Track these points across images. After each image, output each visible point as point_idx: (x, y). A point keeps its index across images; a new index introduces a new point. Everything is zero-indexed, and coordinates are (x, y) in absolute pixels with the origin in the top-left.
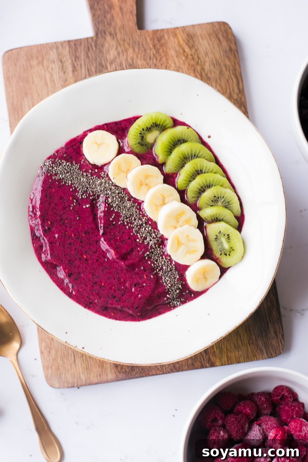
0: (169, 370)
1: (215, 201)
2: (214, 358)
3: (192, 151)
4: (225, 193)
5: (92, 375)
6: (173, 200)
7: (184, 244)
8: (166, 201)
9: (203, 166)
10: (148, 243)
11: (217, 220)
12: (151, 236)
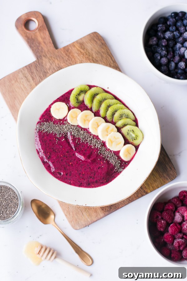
0: (127, 202)
1: (121, 117)
2: (147, 190)
3: (102, 98)
4: (124, 112)
5: (93, 217)
6: (102, 123)
7: (114, 141)
8: (99, 124)
9: (110, 103)
10: (98, 147)
11: (125, 125)
12: (98, 143)
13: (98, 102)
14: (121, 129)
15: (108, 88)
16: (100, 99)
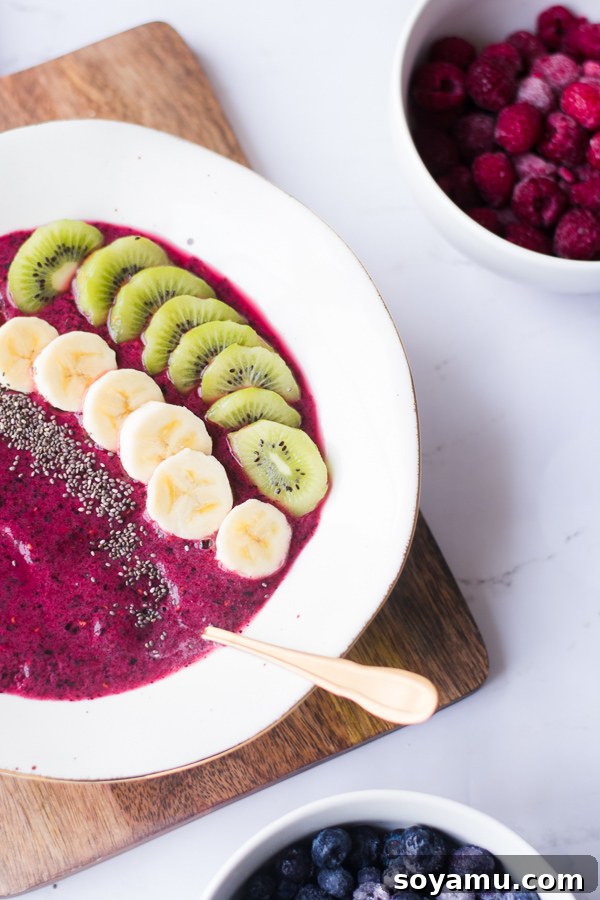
0: (247, 782)
1: (236, 380)
2: (342, 728)
3: (158, 285)
4: (254, 358)
5: (76, 842)
6: (147, 401)
7: (184, 493)
8: (132, 404)
9: (191, 312)
10: (106, 514)
11: (249, 420)
12: (110, 496)
13: (136, 305)
14: (230, 435)
15: (190, 242)
16: (148, 293)
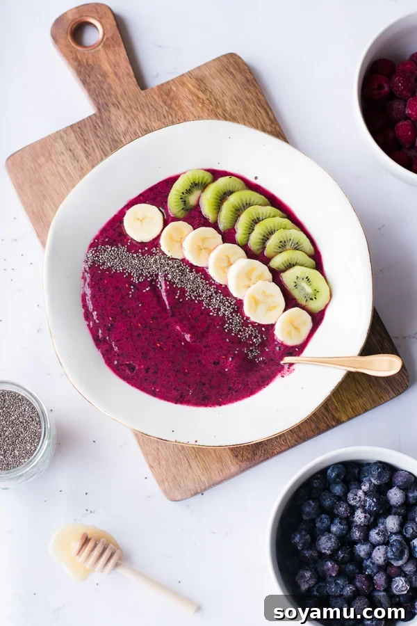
0: (293, 441)
1: (282, 247)
2: (338, 414)
3: (242, 201)
4: (291, 235)
5: (213, 473)
6: (239, 258)
7: (261, 302)
8: (232, 261)
9: (259, 214)
10: (224, 314)
11: (290, 266)
12: (225, 306)
13: (232, 211)
14: (282, 274)
15: (256, 178)
16: (237, 204)
